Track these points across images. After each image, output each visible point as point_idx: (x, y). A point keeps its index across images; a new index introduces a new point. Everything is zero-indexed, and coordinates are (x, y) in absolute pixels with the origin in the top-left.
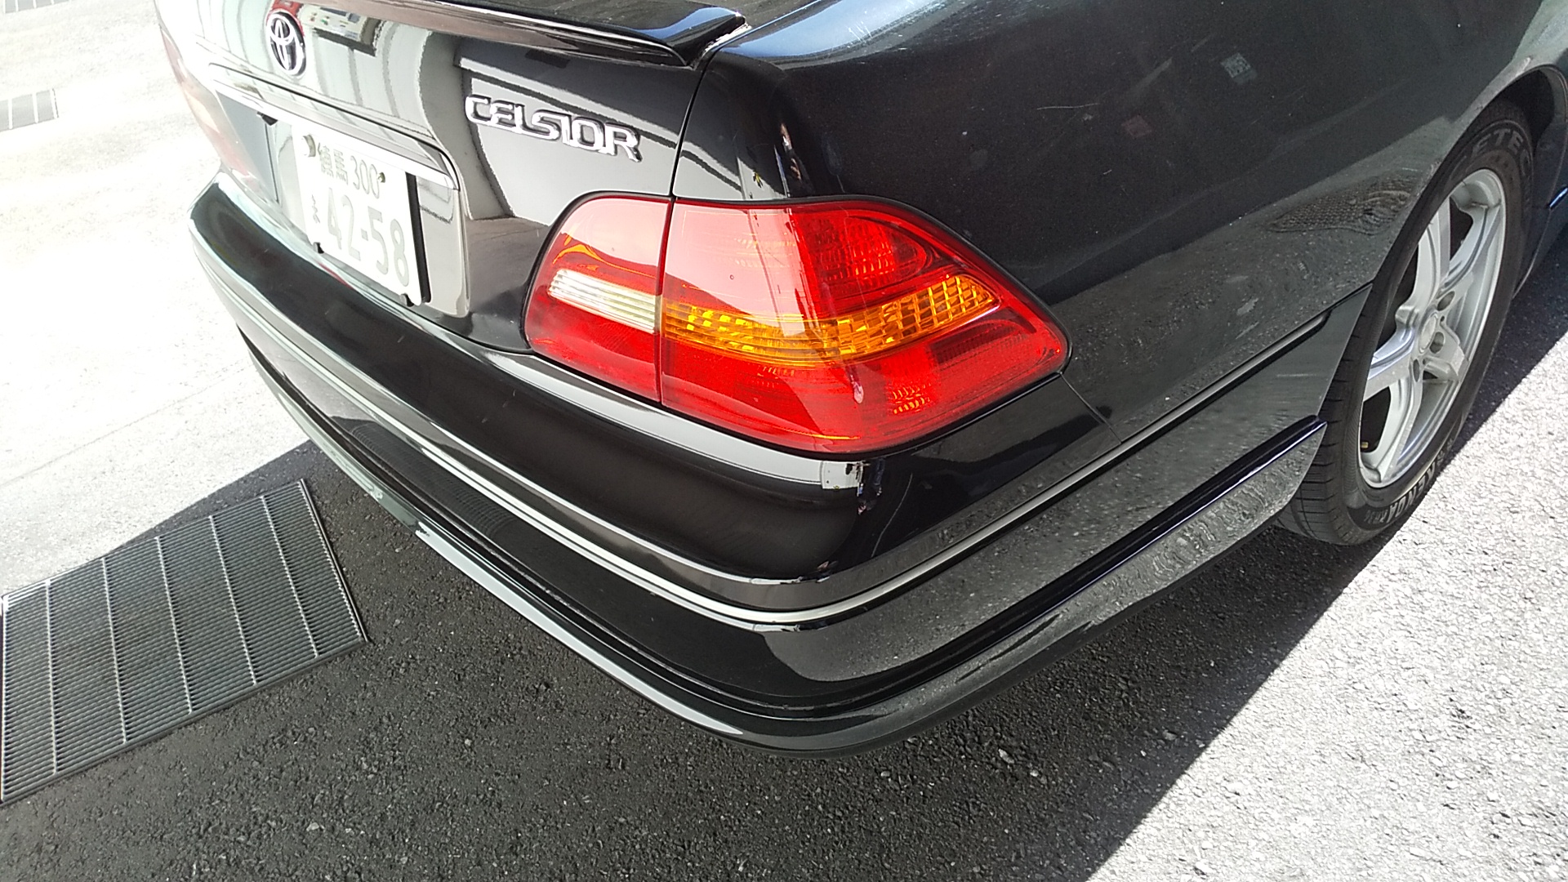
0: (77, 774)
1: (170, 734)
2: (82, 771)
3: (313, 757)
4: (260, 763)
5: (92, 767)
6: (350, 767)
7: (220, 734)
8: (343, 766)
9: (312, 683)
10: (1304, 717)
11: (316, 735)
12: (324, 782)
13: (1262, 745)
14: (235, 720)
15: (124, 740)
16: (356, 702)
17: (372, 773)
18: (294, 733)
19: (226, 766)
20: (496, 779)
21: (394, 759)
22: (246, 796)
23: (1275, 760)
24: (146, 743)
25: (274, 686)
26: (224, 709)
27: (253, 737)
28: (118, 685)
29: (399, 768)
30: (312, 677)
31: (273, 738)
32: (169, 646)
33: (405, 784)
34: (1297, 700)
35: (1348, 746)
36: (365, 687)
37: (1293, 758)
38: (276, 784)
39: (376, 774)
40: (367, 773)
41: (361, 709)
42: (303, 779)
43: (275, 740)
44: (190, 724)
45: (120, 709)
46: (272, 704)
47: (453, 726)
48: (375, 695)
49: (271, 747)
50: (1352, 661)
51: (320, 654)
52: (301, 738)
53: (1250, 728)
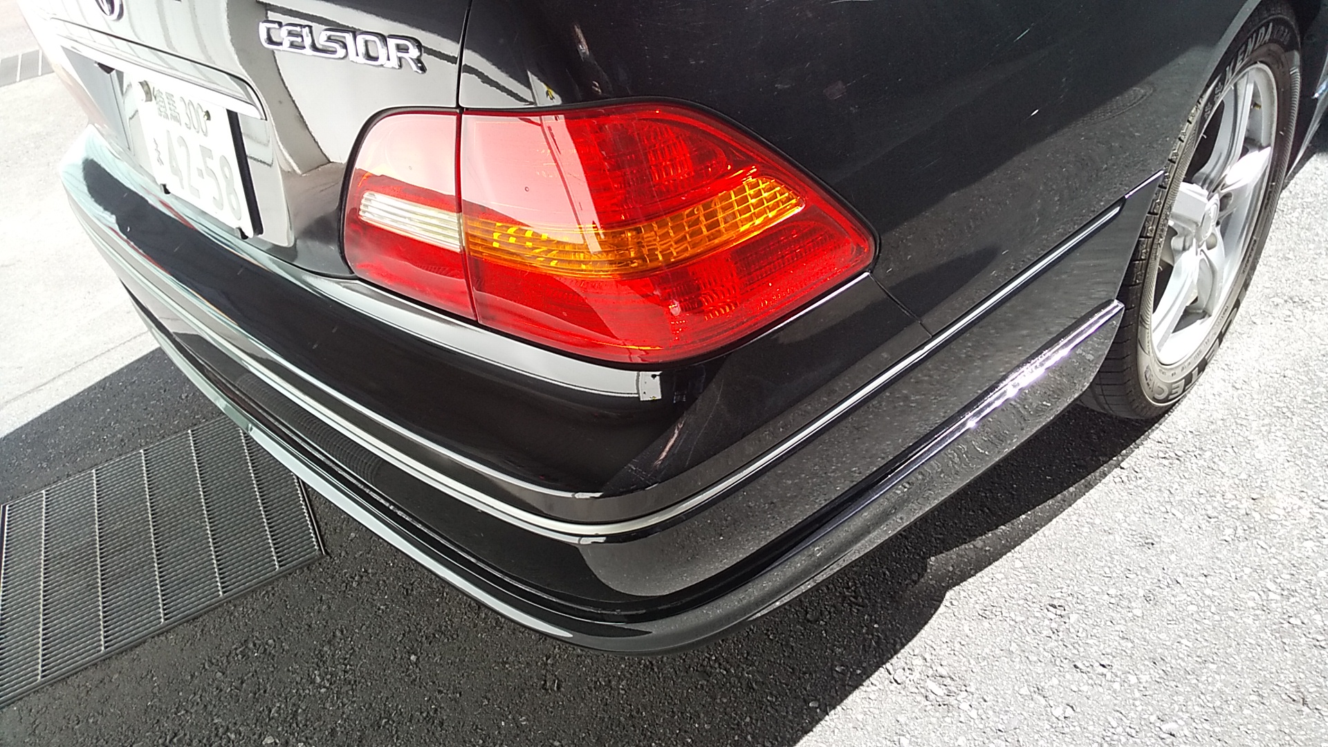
0: (59, 681)
1: (145, 642)
2: (64, 679)
3: (272, 669)
4: (223, 674)
5: (72, 675)
6: (304, 681)
7: (188, 645)
8: (298, 679)
9: (273, 594)
10: (1239, 653)
11: (275, 647)
12: (280, 695)
13: (1195, 681)
14: (202, 630)
15: (103, 648)
16: (312, 614)
17: (324, 687)
18: (255, 645)
19: (192, 676)
20: (439, 697)
21: (346, 672)
22: (210, 708)
23: (1210, 699)
24: (123, 651)
25: (237, 598)
26: (193, 619)
27: (218, 647)
28: (100, 594)
29: (350, 683)
30: (273, 588)
31: (236, 649)
32: (147, 556)
33: (354, 699)
34: (1231, 635)
35: (1288, 686)
36: (321, 600)
37: (1230, 699)
38: (237, 696)
39: (327, 688)
40: (320, 686)
41: (317, 622)
42: (262, 691)
43: (238, 651)
44: (162, 633)
45: (101, 617)
46: (236, 614)
47: (400, 641)
48: (330, 608)
49: (234, 658)
50: (1285, 593)
51: (280, 566)
52: (261, 649)
53: (1183, 664)
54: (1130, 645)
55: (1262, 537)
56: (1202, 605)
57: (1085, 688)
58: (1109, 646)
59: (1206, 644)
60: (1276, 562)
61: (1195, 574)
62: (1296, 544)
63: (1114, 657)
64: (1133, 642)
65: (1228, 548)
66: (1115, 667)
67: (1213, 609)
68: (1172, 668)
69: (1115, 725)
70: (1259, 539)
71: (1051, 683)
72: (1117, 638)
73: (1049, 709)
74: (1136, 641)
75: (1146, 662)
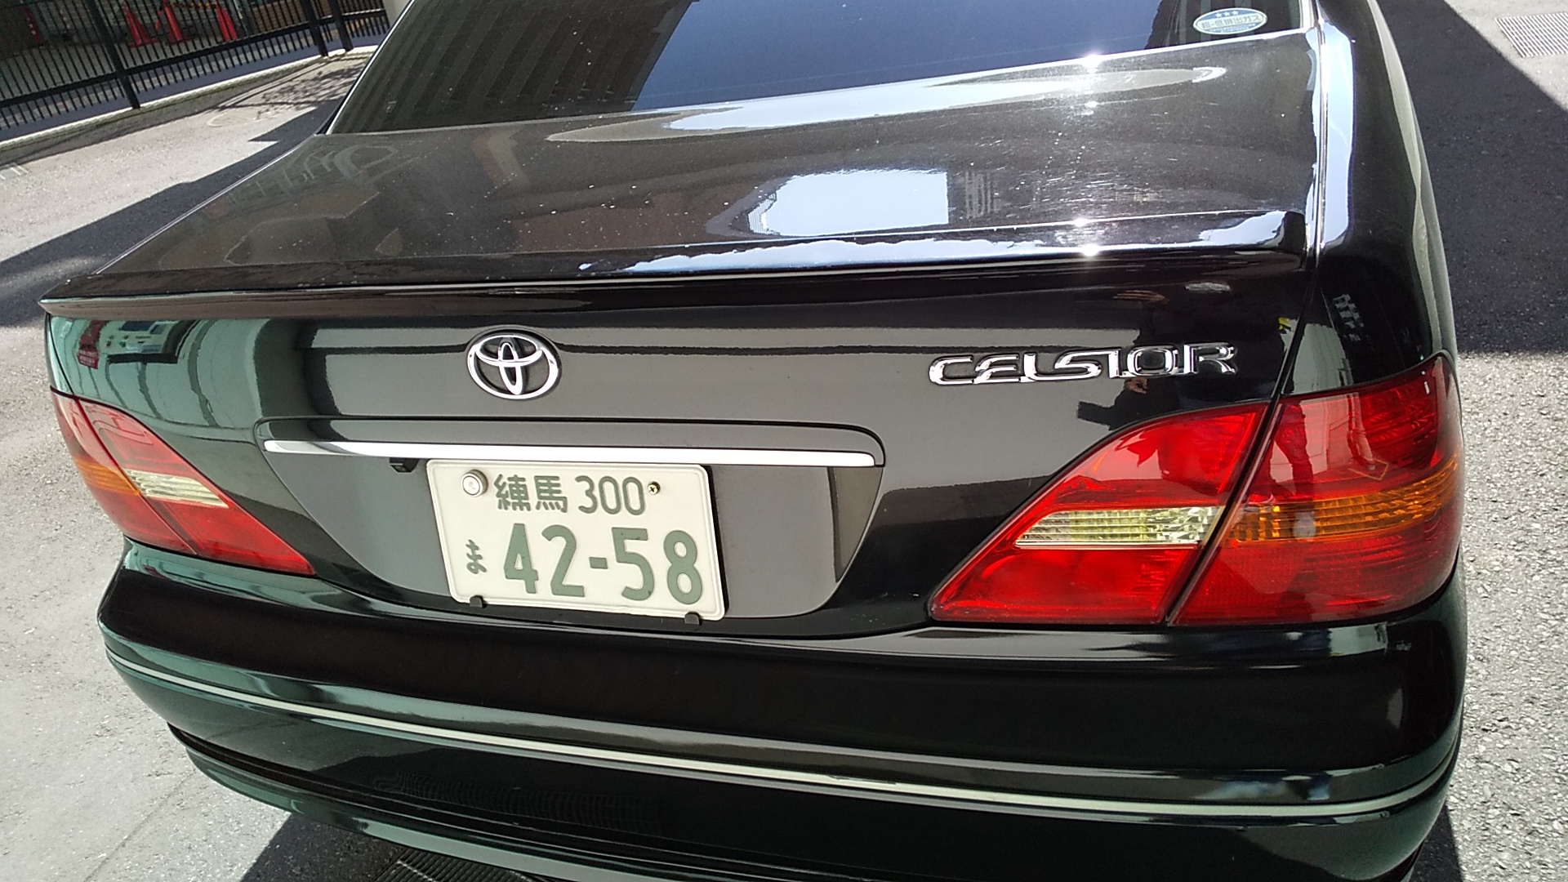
54: (1503, 697)
55: (1505, 585)
56: (1517, 648)
57: (1507, 742)
58: (1490, 704)
59: (1549, 674)
60: (1531, 599)
61: (1492, 628)
62: (1529, 581)
63: (1501, 711)
64: (1502, 695)
65: (1493, 601)
66: (1509, 717)
67: (1528, 649)
68: (1545, 701)
69: (1553, 758)
70: (1503, 587)
71: (1481, 751)
72: (1490, 696)
73: (1499, 769)
74: (1504, 692)
75: (1526, 705)
